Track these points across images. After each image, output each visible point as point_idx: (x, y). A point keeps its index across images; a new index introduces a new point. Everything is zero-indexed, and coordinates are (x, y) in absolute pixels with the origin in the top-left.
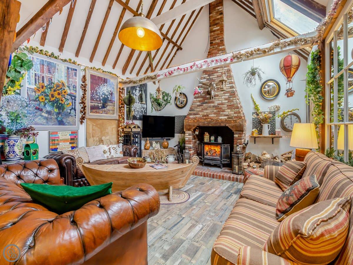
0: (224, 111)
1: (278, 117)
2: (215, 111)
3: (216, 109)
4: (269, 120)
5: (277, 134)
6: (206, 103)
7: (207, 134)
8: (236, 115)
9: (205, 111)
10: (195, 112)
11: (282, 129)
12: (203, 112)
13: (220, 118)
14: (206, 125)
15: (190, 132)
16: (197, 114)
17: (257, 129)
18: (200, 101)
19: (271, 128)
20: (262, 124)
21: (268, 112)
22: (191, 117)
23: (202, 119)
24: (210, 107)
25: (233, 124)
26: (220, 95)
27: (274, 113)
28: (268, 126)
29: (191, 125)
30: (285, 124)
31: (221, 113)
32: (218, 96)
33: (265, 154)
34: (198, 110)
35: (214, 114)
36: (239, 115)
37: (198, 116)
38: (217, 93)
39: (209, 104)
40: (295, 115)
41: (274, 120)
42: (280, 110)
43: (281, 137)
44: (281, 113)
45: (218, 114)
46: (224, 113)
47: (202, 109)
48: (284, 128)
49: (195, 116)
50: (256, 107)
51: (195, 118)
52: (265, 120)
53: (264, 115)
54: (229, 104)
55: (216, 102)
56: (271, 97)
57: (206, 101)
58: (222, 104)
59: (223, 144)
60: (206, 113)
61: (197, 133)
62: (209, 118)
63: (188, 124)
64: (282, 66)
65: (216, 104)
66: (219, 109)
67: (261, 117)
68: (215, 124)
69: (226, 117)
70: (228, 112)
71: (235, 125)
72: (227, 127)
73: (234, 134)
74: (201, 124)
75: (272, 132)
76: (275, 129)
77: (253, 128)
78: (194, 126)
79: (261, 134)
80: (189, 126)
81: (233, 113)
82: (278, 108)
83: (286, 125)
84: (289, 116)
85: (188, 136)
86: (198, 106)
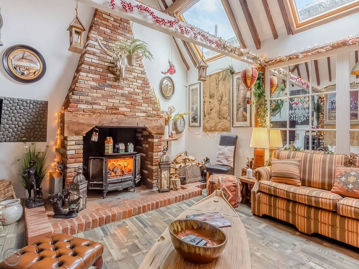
0: (139, 105)
2: (128, 103)
3: (127, 100)
5: (173, 137)
6: (109, 86)
7: (111, 139)
8: (156, 113)
9: (109, 100)
10: (89, 99)
12: (106, 101)
14: (115, 125)
16: (96, 104)
23: (106, 113)
24: (117, 94)
25: (152, 125)
29: (82, 123)
31: (137, 107)
34: (95, 95)
35: (127, 107)
36: (159, 113)
37: (95, 106)
39: (115, 90)
43: (177, 139)
45: (132, 108)
46: (141, 108)
47: (103, 96)
48: (176, 130)
49: (90, 107)
51: (92, 111)
54: (144, 96)
55: (126, 89)
56: (168, 96)
57: (108, 82)
58: (135, 94)
59: (134, 154)
60: (112, 104)
61: (95, 139)
62: (119, 114)
65: (126, 92)
66: (132, 101)
69: (144, 114)
70: (145, 107)
71: (156, 126)
73: (154, 138)
74: (104, 122)
78: (89, 125)
80: (78, 125)
81: (151, 109)
83: (178, 127)
85: (75, 146)
86: (93, 88)
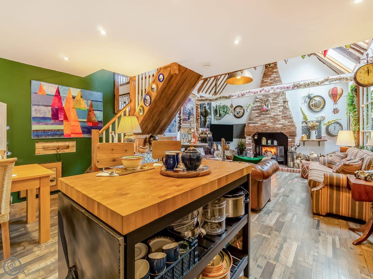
0: (279, 121)
1: (324, 125)
2: (272, 121)
3: (272, 119)
4: (316, 127)
5: (323, 138)
6: (263, 114)
7: (265, 139)
8: (290, 124)
9: (262, 121)
10: (254, 122)
11: (327, 135)
12: (261, 121)
13: (276, 126)
14: (265, 132)
15: (251, 137)
16: (256, 123)
17: (306, 135)
18: (257, 113)
19: (318, 134)
20: (310, 131)
21: (315, 121)
22: (251, 125)
23: (260, 127)
24: (267, 117)
25: (287, 131)
26: (275, 108)
27: (320, 122)
28: (316, 132)
29: (251, 132)
30: (329, 130)
31: (277, 122)
32: (273, 109)
33: (312, 154)
34: (257, 119)
35: (271, 123)
36: (292, 124)
37: (256, 124)
38: (272, 107)
39: (266, 116)
40: (338, 123)
41: (320, 127)
42: (326, 120)
43: (327, 140)
44: (326, 122)
45: (274, 123)
47: (260, 119)
48: (329, 133)
49: (254, 125)
50: (305, 118)
51: (255, 127)
52: (313, 128)
53: (312, 123)
54: (283, 115)
56: (318, 109)
57: (263, 113)
58: (277, 115)
59: (278, 146)
60: (264, 122)
61: (256, 138)
62: (267, 126)
63: (248, 131)
64: (331, 93)
65: (272, 115)
66: (275, 119)
67: (310, 125)
68: (272, 131)
69: (281, 126)
70: (283, 121)
71: (289, 132)
72: (282, 133)
73: (288, 138)
74: (259, 131)
75: (319, 136)
76: (321, 134)
77: (302, 134)
78: (253, 132)
79: (310, 138)
80: (249, 132)
81: (287, 122)
82: (324, 118)
83: (331, 131)
84: (333, 124)
85: (248, 140)
86: (256, 117)
